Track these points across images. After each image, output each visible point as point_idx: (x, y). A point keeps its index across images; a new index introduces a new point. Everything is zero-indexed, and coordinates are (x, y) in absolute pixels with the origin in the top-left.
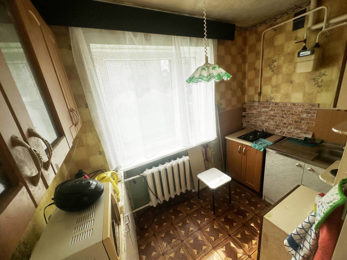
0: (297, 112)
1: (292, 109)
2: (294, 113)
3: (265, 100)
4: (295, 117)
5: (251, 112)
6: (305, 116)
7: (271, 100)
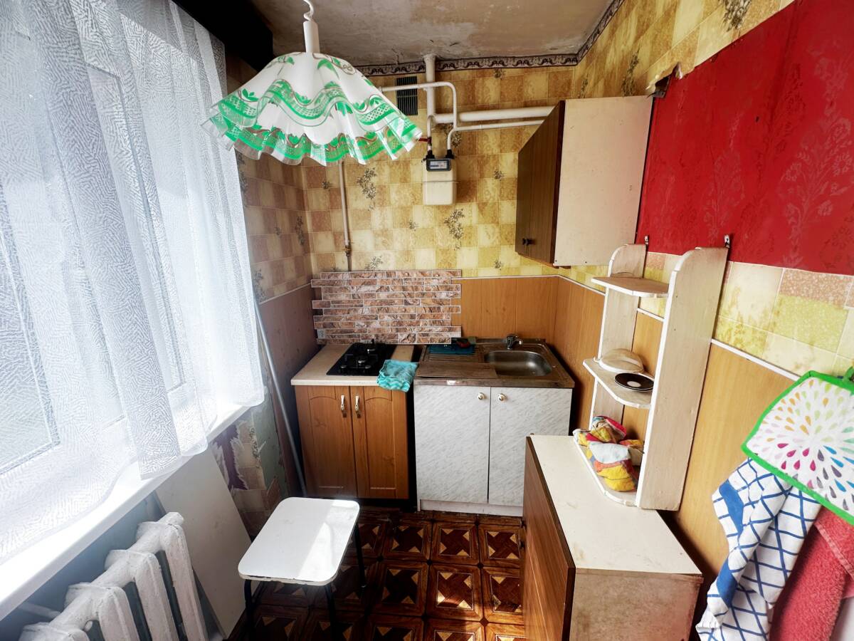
0: (430, 290)
1: (420, 283)
2: (425, 291)
3: (363, 266)
4: (428, 300)
5: (334, 299)
6: (443, 295)
7: (376, 265)
